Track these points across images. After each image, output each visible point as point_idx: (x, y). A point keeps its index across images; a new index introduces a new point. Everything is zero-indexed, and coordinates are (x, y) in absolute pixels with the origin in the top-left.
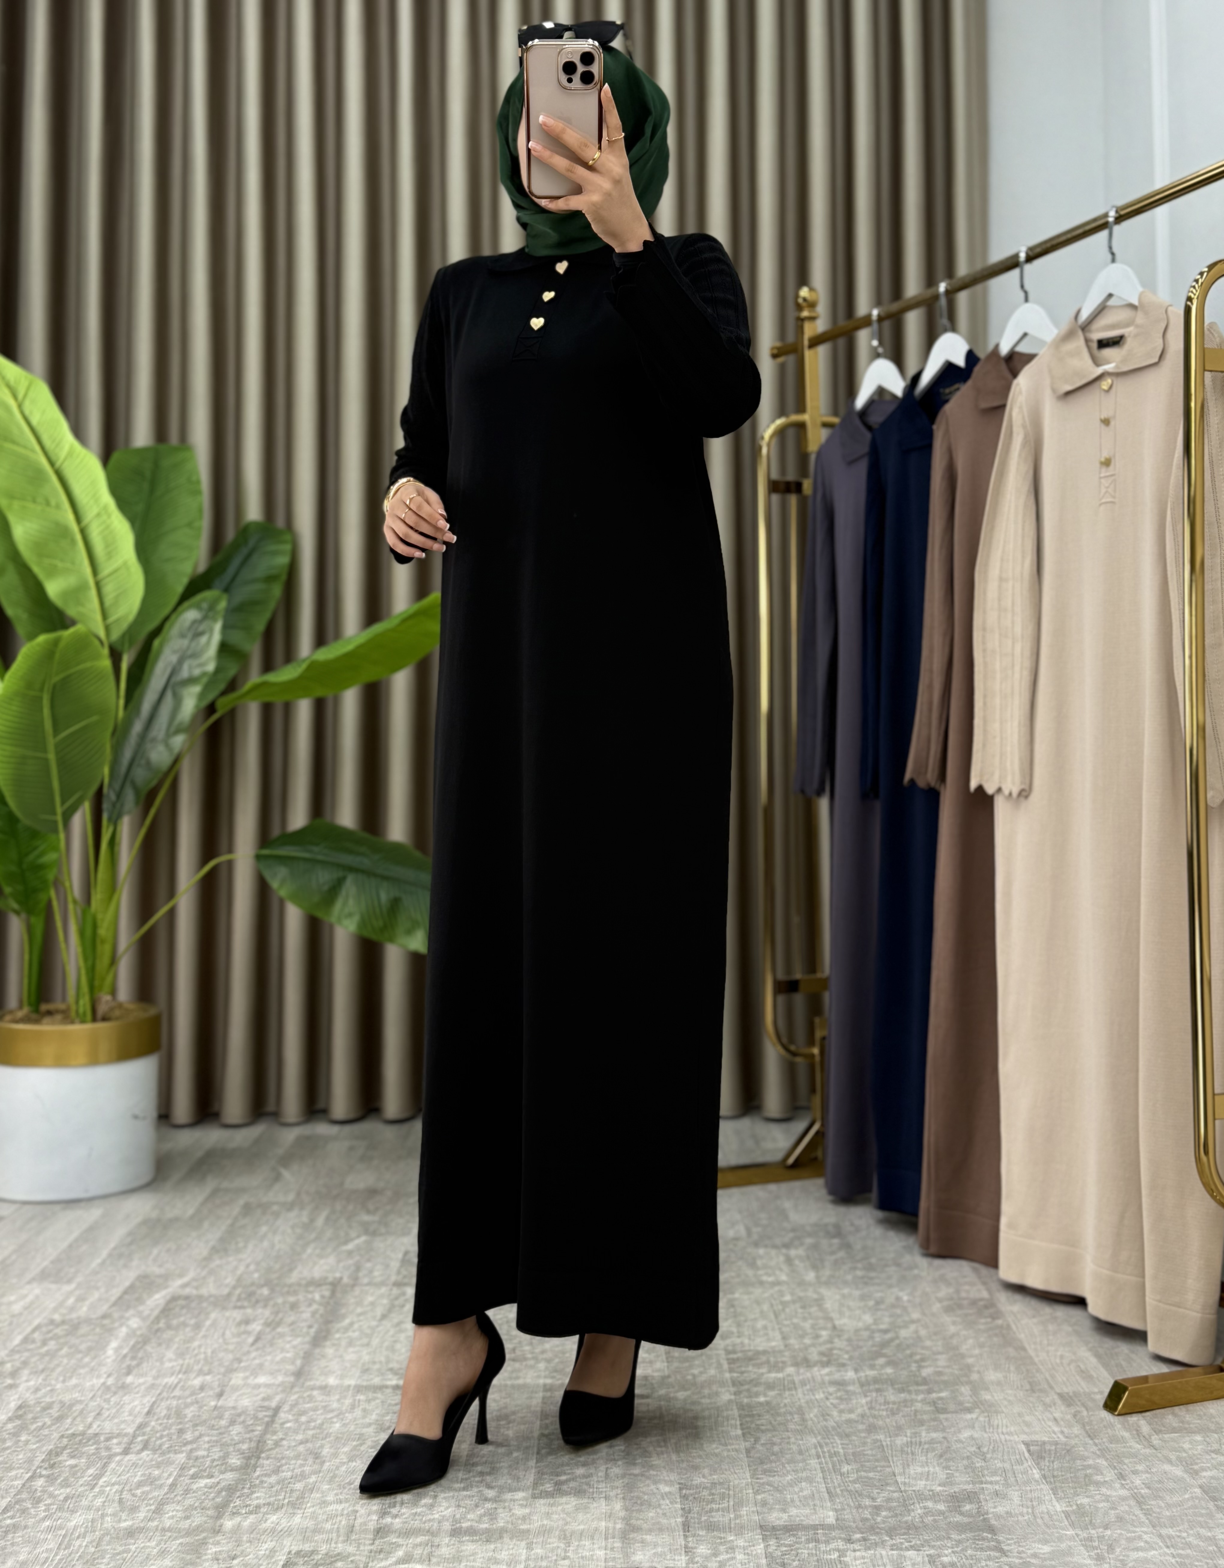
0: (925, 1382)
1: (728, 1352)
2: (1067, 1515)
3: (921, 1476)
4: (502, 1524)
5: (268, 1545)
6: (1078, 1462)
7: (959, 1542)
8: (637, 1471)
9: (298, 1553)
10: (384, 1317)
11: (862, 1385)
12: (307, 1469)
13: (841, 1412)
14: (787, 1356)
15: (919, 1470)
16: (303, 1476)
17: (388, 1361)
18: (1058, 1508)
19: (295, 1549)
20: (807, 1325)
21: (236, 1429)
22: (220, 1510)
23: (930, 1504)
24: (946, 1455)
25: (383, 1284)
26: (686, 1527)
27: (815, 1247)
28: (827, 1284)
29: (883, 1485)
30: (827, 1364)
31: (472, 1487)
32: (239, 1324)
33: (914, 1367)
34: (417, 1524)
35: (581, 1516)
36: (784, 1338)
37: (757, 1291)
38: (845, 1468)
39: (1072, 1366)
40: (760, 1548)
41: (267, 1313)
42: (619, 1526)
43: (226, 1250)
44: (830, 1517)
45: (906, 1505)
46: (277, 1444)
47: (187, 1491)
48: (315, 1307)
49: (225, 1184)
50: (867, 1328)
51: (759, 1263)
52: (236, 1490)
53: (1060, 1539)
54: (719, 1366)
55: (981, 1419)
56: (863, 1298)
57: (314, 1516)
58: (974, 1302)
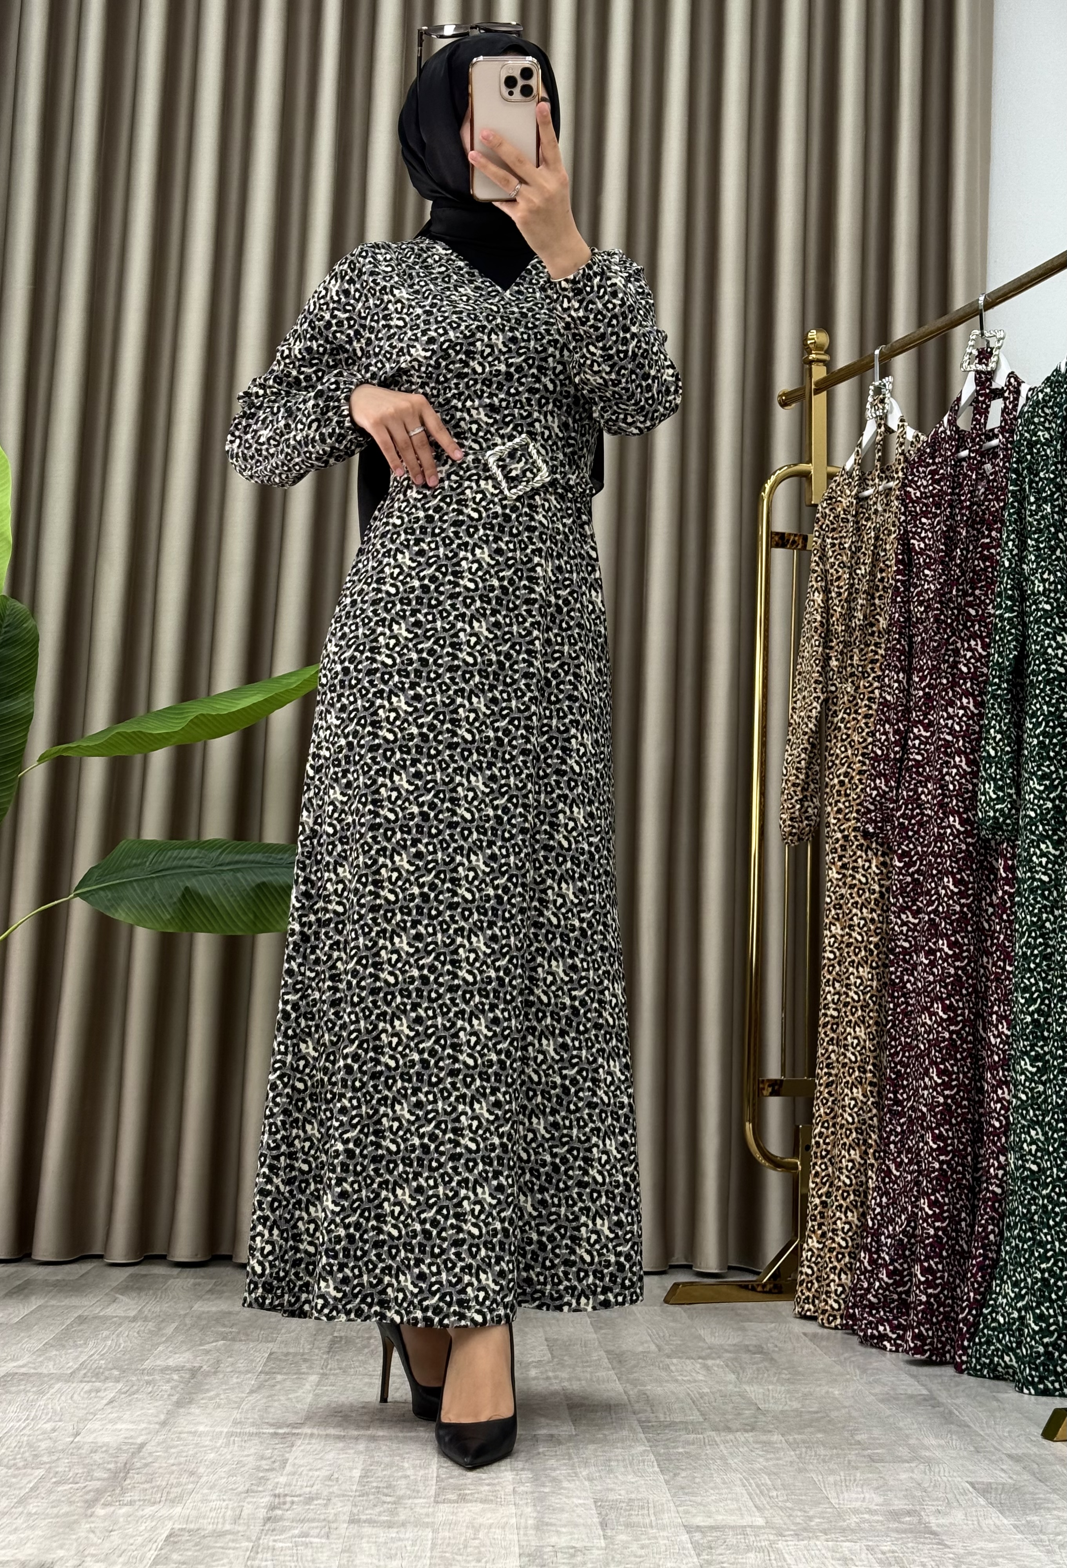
0: (859, 1443)
1: (639, 1421)
2: (1016, 1527)
3: (857, 1500)
4: (402, 1517)
5: (149, 1524)
6: (1028, 1496)
7: (897, 1539)
8: (547, 1490)
9: (182, 1530)
10: (252, 1392)
11: (789, 1444)
12: (184, 1480)
13: (767, 1460)
14: (706, 1425)
15: (854, 1496)
16: (179, 1485)
17: (262, 1417)
18: (1005, 1522)
19: (177, 1526)
20: (729, 1407)
21: (97, 1457)
22: (90, 1504)
23: (866, 1516)
24: (882, 1488)
25: (248, 1372)
26: (604, 1525)
27: (736, 1359)
28: (750, 1382)
29: (817, 1503)
30: (752, 1430)
31: (367, 1494)
32: (90, 1391)
33: (846, 1434)
34: (311, 1515)
35: (489, 1515)
36: (702, 1414)
37: (672, 1386)
38: (774, 1493)
39: (1022, 1438)
40: (685, 1537)
41: (119, 1386)
42: (531, 1522)
43: (64, 1346)
44: (760, 1522)
45: (839, 1515)
46: (146, 1465)
47: (50, 1492)
48: (173, 1384)
49: (53, 1302)
50: (796, 1410)
51: (673, 1368)
52: (105, 1491)
53: (1009, 1540)
54: (632, 1430)
55: (922, 1467)
56: (788, 1392)
57: (194, 1508)
58: (911, 1397)
